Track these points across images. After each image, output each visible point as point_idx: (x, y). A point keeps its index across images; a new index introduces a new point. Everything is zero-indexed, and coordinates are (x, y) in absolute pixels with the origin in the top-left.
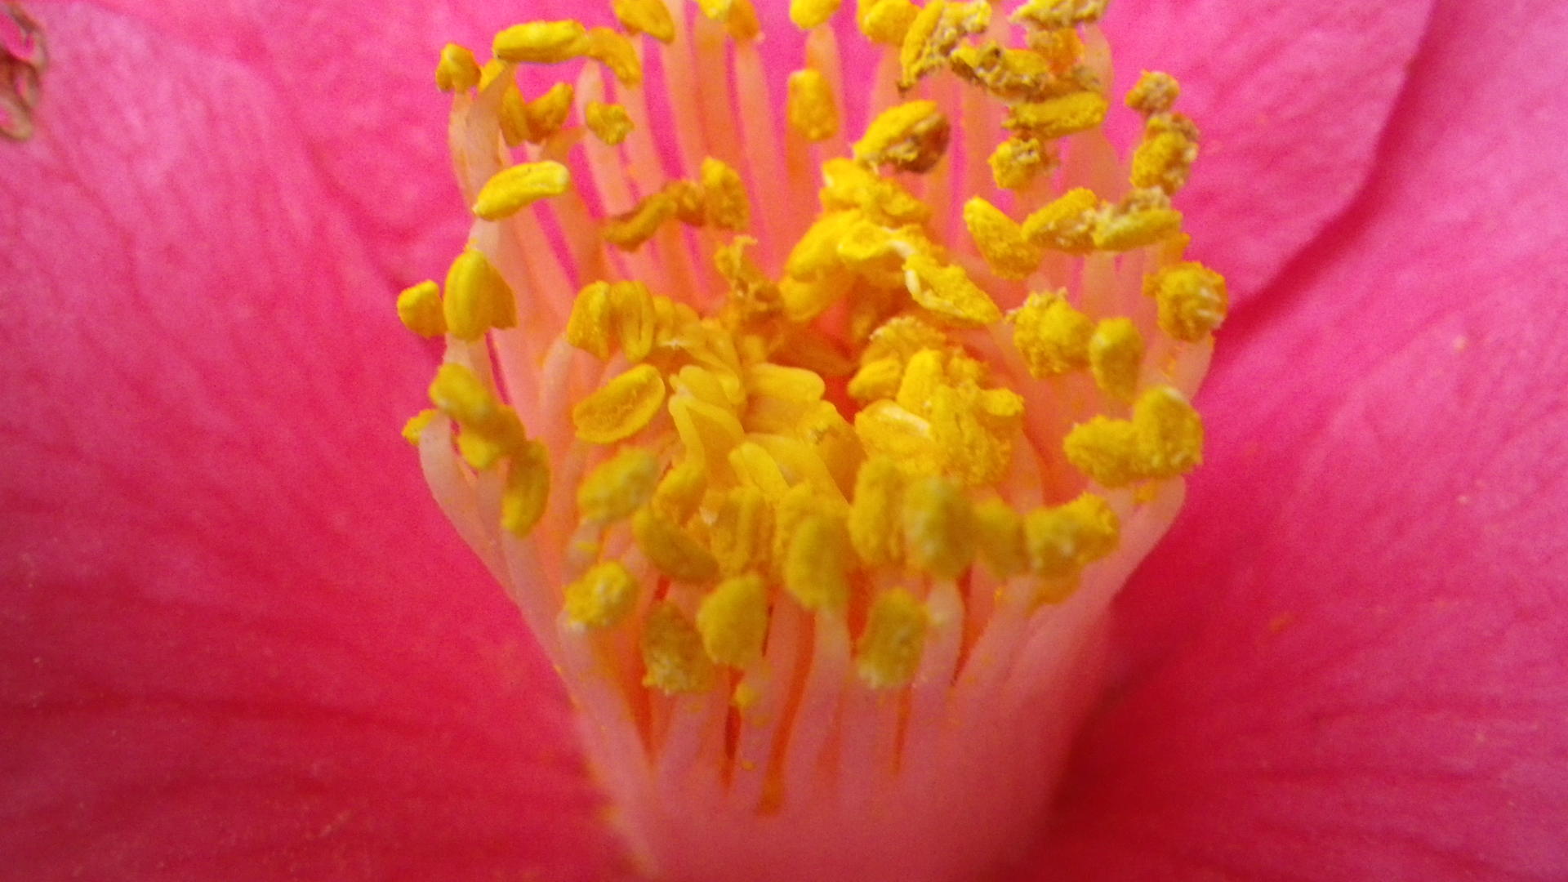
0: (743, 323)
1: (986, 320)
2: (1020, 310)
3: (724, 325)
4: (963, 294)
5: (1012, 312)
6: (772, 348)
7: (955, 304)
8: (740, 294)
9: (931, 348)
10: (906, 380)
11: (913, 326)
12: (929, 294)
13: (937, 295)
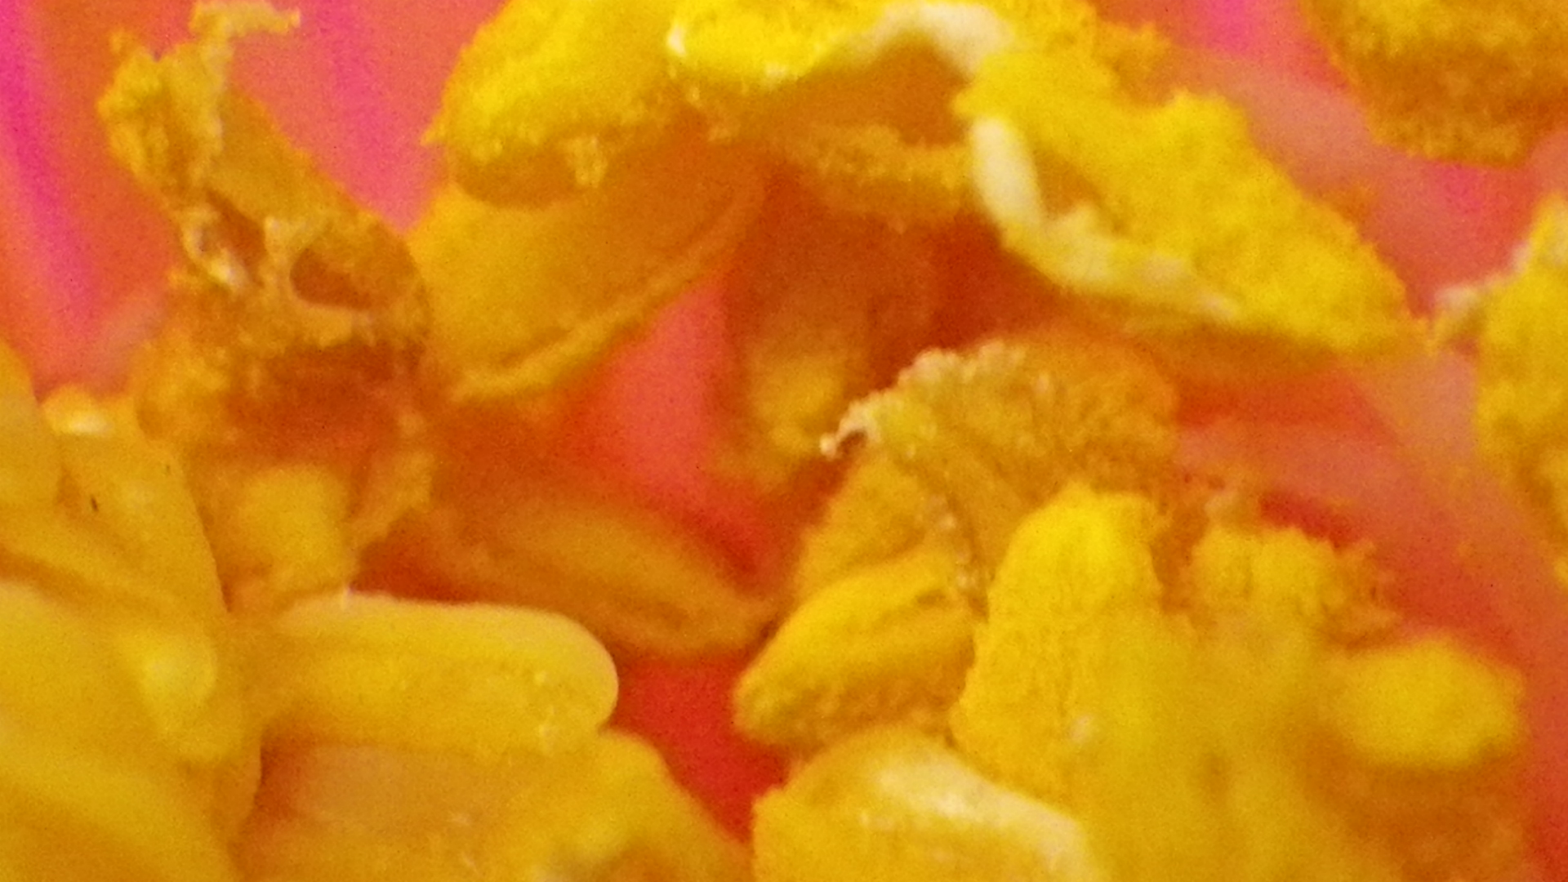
0: (236, 405)
1: (1343, 335)
2: (1495, 283)
3: (149, 421)
4: (1232, 216)
5: (1459, 298)
6: (378, 523)
7: (1198, 263)
8: (223, 270)
9: (1103, 485)
10: (989, 641)
11: (1017, 391)
12: (1079, 222)
13: (1118, 227)
